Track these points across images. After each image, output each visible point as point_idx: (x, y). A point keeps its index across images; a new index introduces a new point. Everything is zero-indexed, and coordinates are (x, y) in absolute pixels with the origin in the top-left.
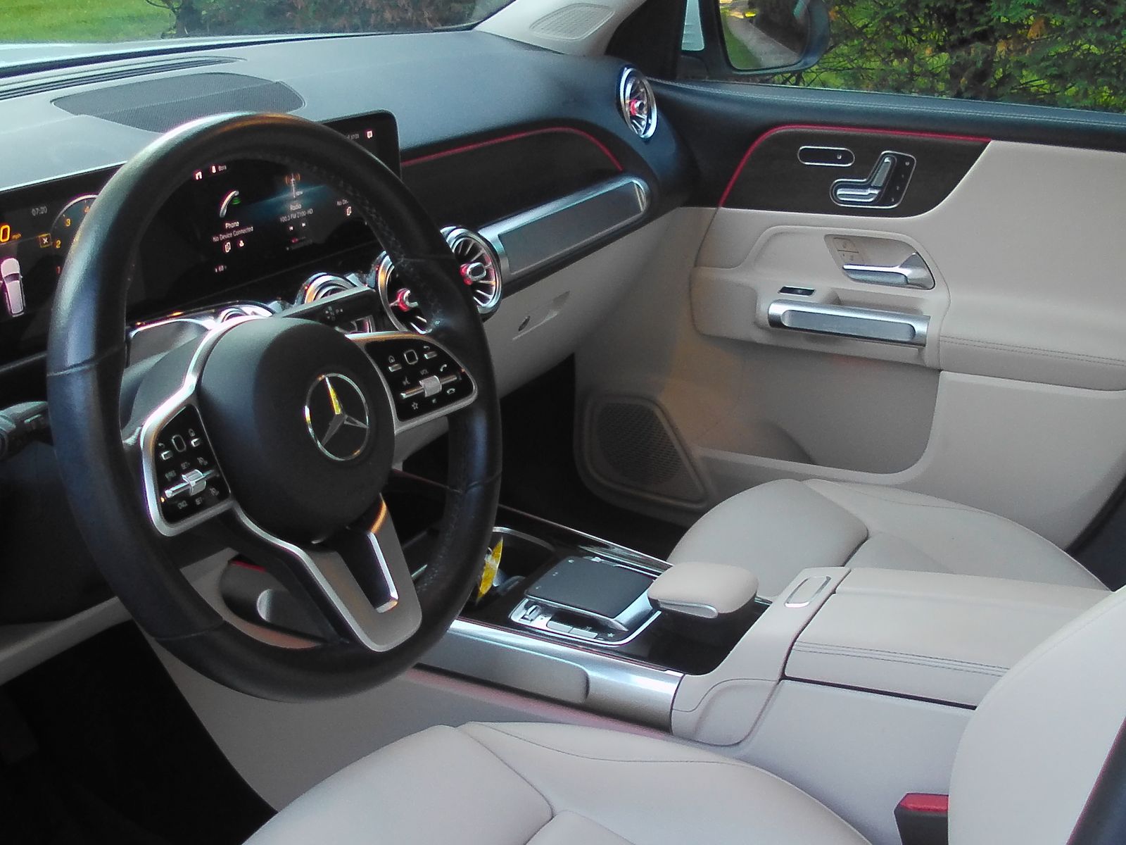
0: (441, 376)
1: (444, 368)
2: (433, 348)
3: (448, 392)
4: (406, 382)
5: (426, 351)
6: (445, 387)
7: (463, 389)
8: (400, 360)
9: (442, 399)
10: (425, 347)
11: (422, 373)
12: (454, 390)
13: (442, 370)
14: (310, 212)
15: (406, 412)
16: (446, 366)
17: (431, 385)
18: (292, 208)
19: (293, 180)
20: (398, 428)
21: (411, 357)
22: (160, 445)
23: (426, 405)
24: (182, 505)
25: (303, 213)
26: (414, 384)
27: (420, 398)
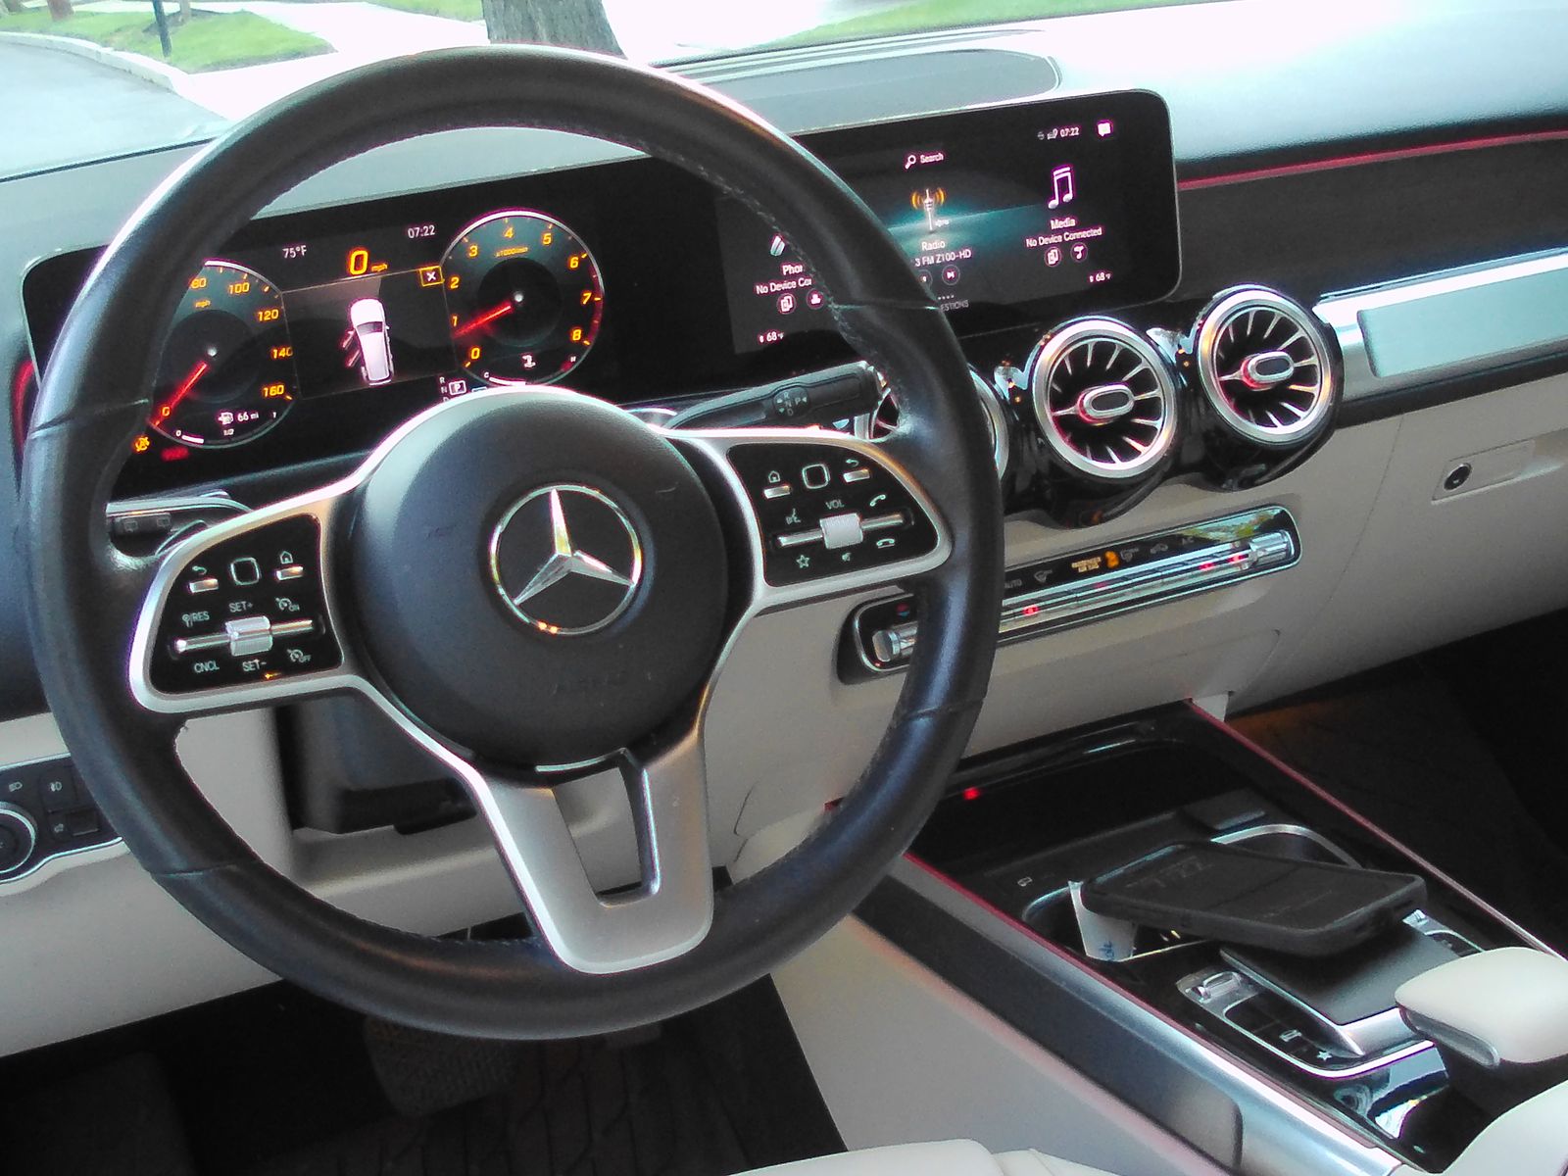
0: (866, 514)
1: (879, 500)
2: (865, 462)
3: (879, 544)
4: (792, 519)
5: (850, 468)
6: (871, 536)
7: (915, 540)
8: (791, 477)
9: (865, 554)
10: (849, 461)
11: (830, 505)
12: (892, 541)
13: (873, 504)
14: (966, 254)
15: (782, 569)
16: (883, 497)
17: (841, 529)
18: (925, 246)
19: (928, 200)
20: (762, 593)
21: (816, 476)
22: (196, 568)
23: (826, 561)
24: (204, 667)
25: (951, 256)
26: (810, 523)
27: (816, 549)
